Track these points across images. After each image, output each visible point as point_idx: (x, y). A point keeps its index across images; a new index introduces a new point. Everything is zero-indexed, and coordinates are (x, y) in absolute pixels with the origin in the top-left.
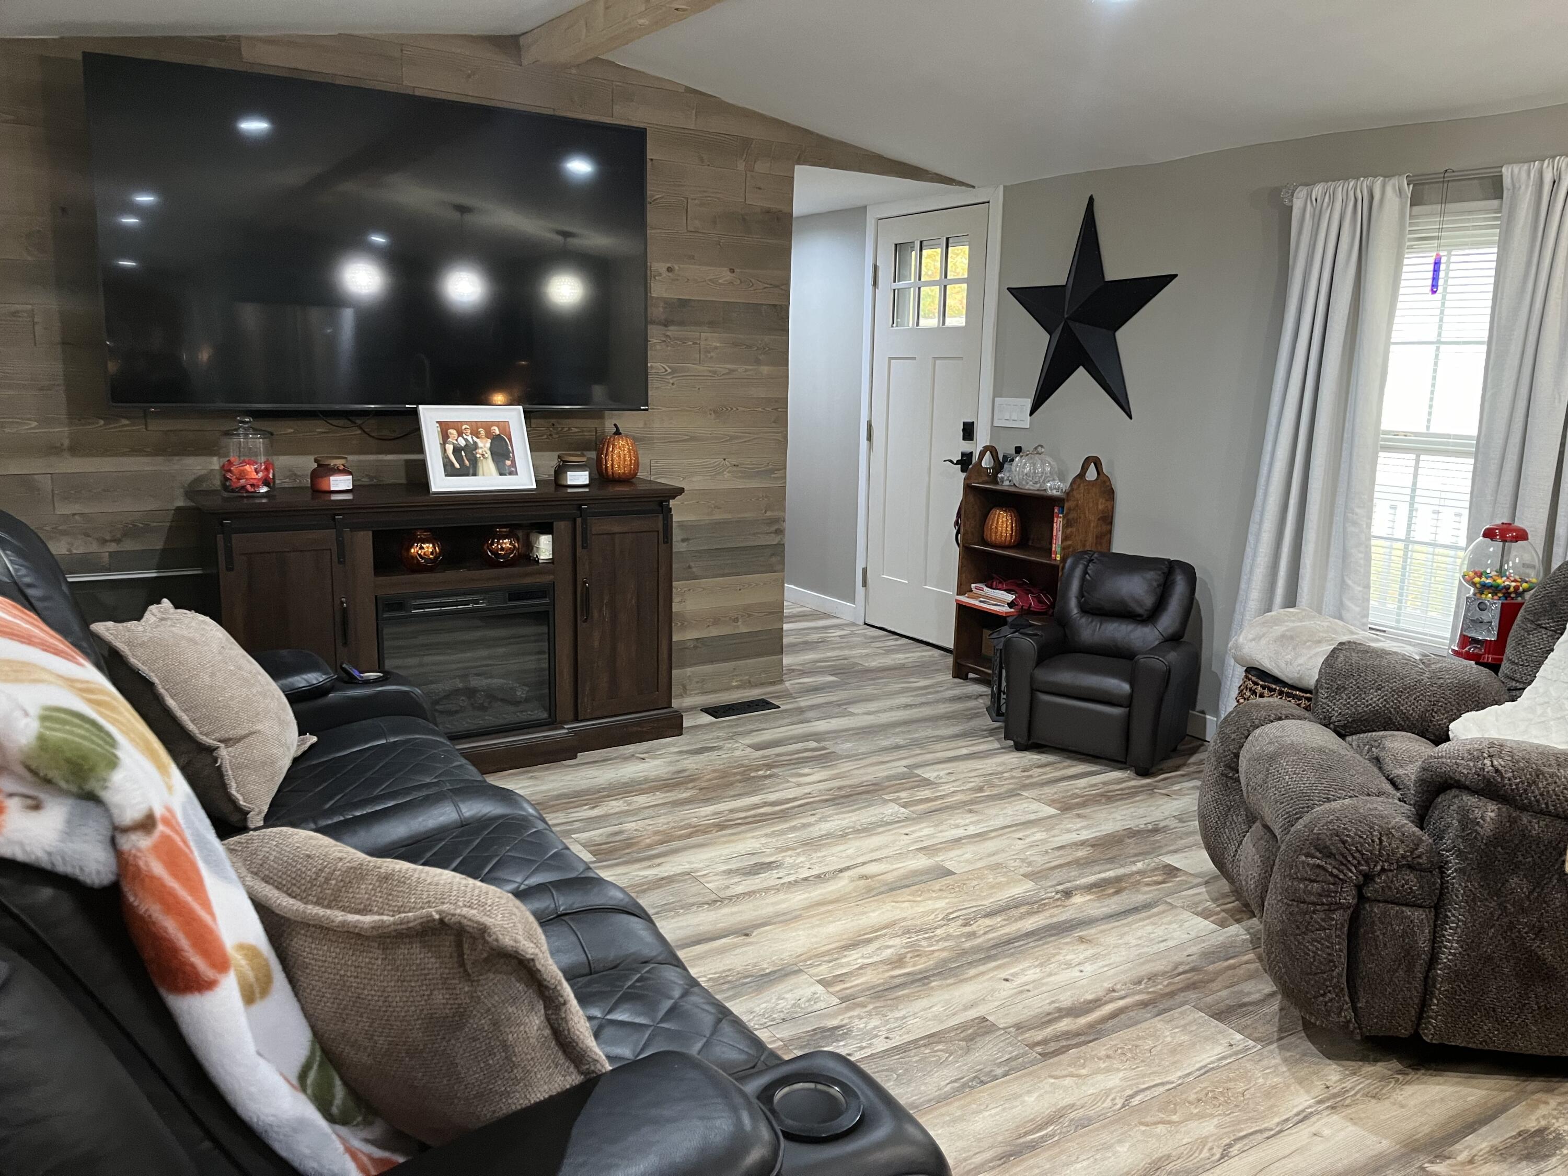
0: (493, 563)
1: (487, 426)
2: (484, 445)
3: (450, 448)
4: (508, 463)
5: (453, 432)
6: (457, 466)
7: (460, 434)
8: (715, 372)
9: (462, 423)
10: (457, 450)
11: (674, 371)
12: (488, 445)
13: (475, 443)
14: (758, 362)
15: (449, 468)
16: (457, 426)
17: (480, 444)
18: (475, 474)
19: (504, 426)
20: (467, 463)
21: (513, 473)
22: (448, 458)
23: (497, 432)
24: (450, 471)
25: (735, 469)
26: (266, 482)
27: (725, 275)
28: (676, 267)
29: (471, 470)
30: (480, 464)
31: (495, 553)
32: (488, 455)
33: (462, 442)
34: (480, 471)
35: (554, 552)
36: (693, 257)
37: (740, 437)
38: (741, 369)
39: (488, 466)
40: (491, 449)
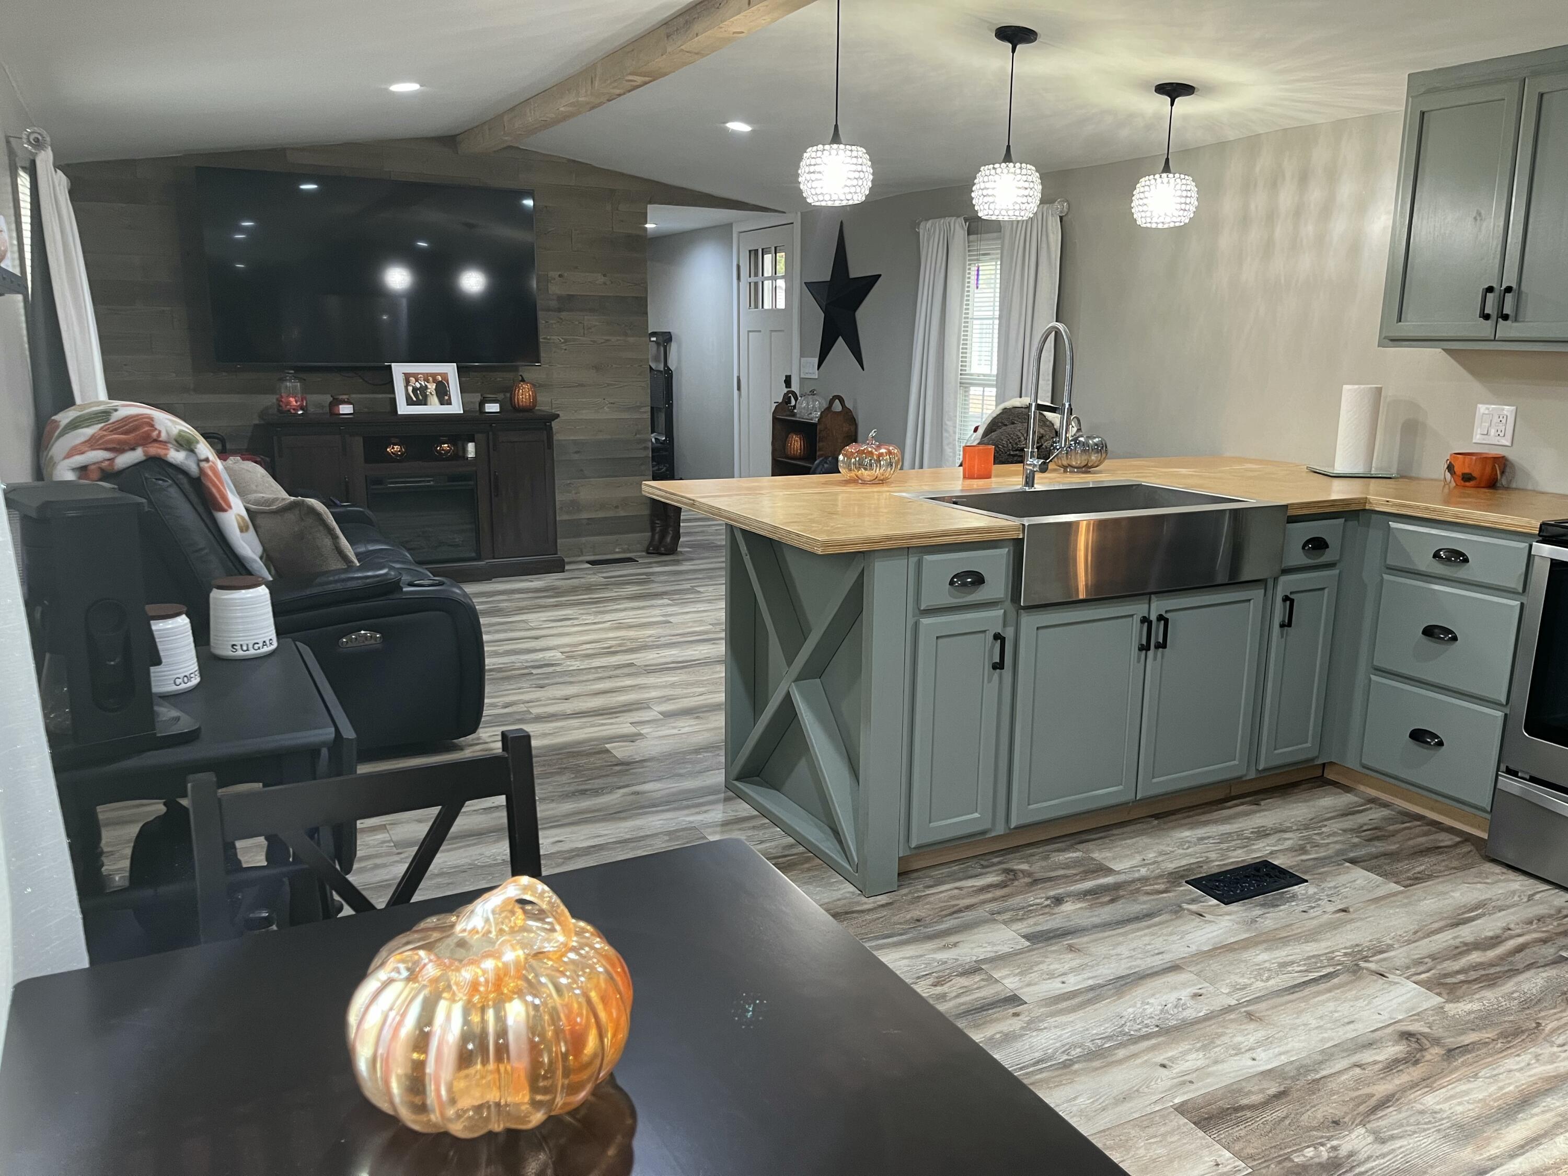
0: (441, 457)
1: (434, 376)
2: (432, 387)
3: (410, 389)
4: (446, 398)
5: (412, 379)
6: (415, 399)
7: (417, 381)
8: (594, 342)
9: (419, 374)
10: (414, 390)
11: (566, 341)
12: (434, 387)
13: (426, 386)
14: (626, 335)
15: (410, 401)
16: (416, 376)
17: (429, 386)
18: (425, 404)
20: (421, 397)
21: (449, 403)
22: (409, 394)
23: (440, 379)
24: (410, 402)
25: (612, 405)
26: (302, 409)
27: (601, 279)
28: (566, 274)
29: (424, 402)
30: (429, 399)
31: (439, 452)
32: (434, 393)
33: (418, 385)
34: (429, 403)
35: (476, 453)
36: (576, 268)
37: (615, 385)
38: (613, 339)
39: (434, 400)
40: (436, 389)
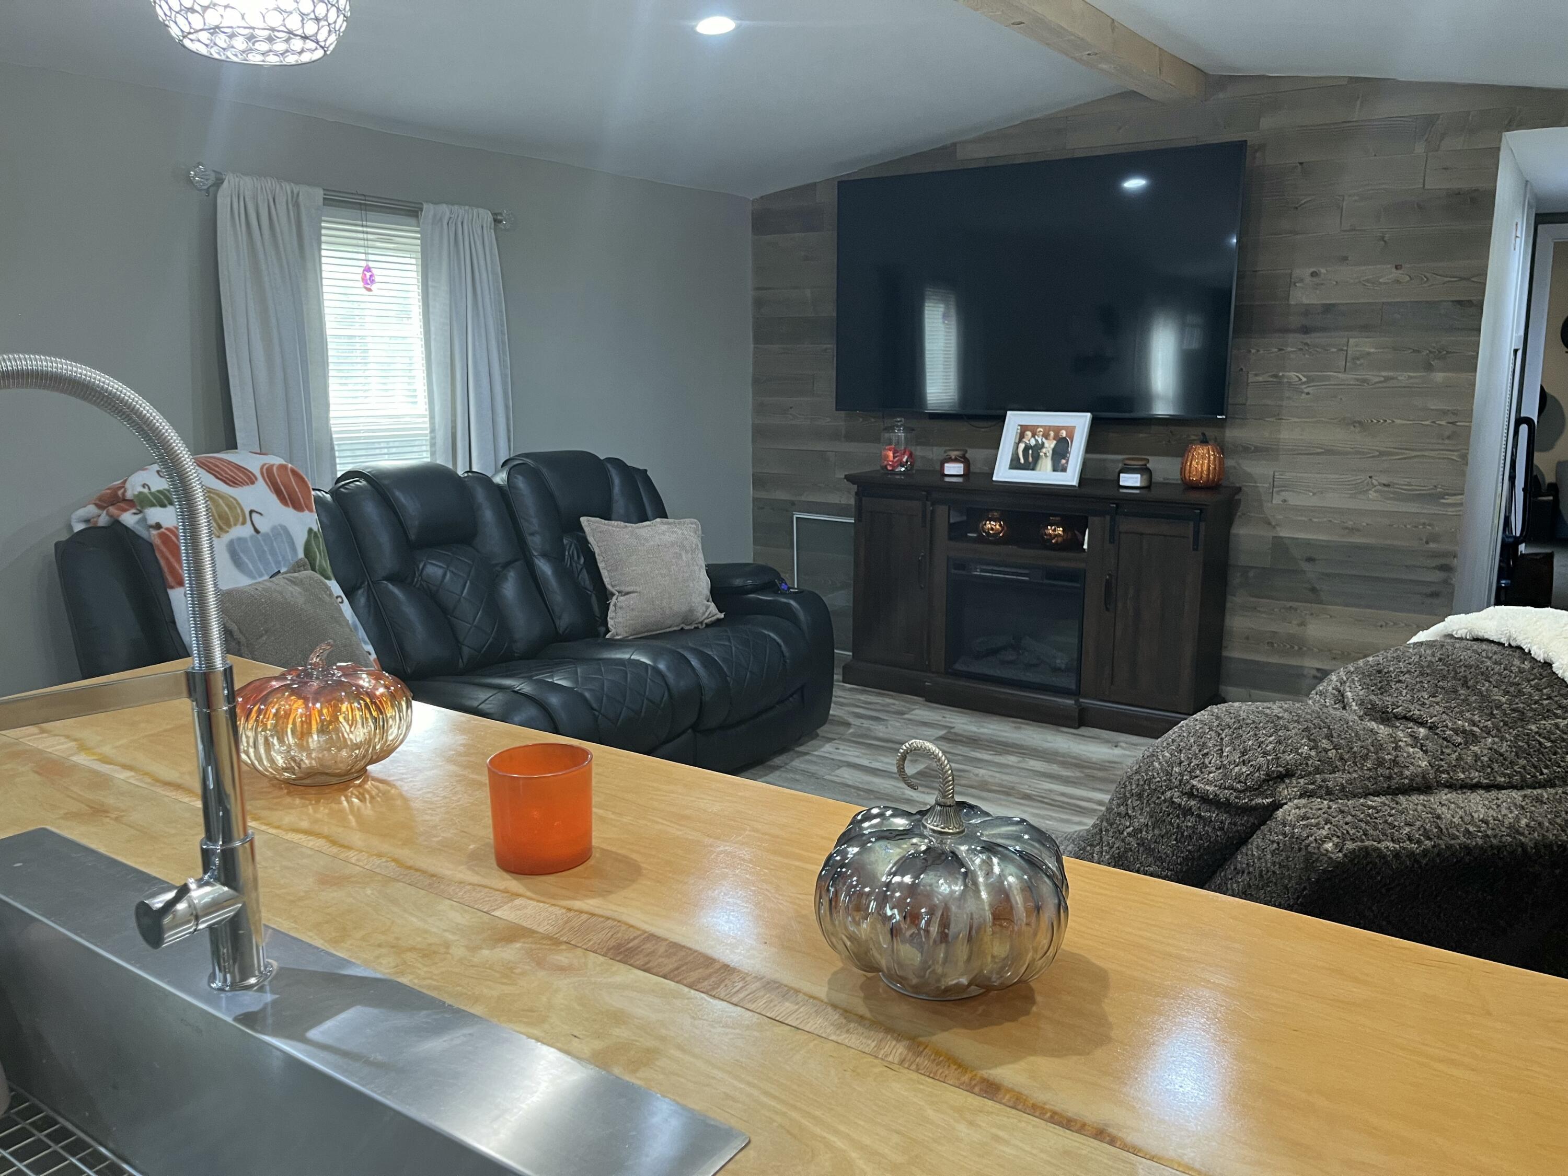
1: (1057, 429)
2: (1050, 445)
3: (1022, 446)
4: (1063, 461)
5: (1029, 434)
6: (1022, 461)
7: (1033, 436)
8: (1365, 381)
9: (1038, 426)
10: (1027, 448)
11: (1310, 380)
12: (1052, 446)
13: (1043, 443)
14: (1429, 368)
15: (1014, 463)
16: (1034, 430)
17: (1046, 445)
18: (1033, 469)
19: (1071, 431)
20: (1030, 459)
22: (1017, 454)
23: (1064, 435)
24: (1014, 465)
25: (1386, 489)
27: (1389, 274)
28: (1323, 271)
29: (1030, 466)
30: (1040, 462)
32: (1050, 454)
33: (1033, 442)
34: (1038, 467)
35: (1089, 543)
36: (1345, 259)
37: (1397, 454)
38: (1403, 377)
39: (1046, 463)
40: (1054, 450)
